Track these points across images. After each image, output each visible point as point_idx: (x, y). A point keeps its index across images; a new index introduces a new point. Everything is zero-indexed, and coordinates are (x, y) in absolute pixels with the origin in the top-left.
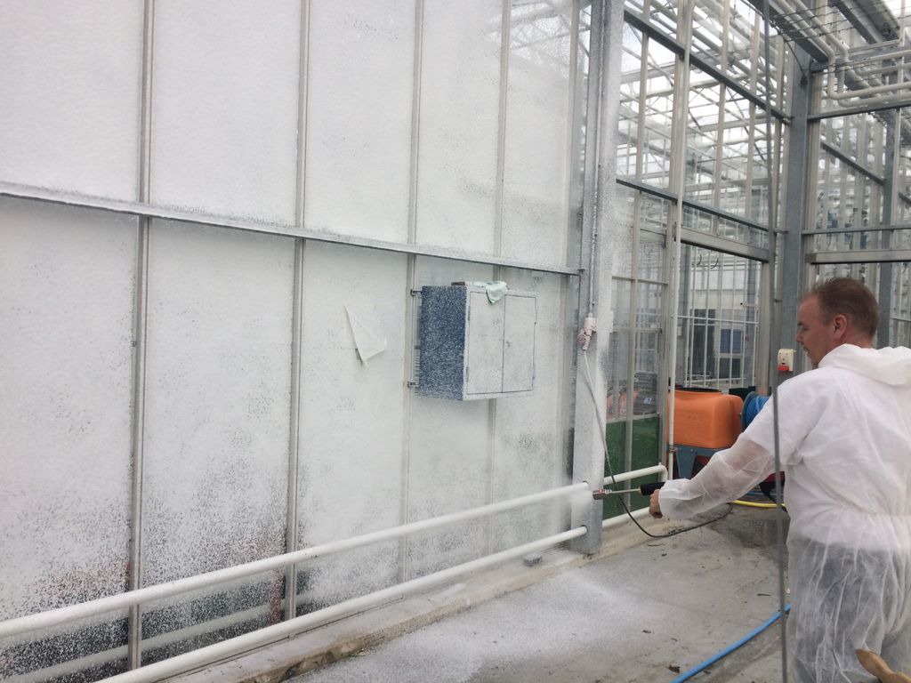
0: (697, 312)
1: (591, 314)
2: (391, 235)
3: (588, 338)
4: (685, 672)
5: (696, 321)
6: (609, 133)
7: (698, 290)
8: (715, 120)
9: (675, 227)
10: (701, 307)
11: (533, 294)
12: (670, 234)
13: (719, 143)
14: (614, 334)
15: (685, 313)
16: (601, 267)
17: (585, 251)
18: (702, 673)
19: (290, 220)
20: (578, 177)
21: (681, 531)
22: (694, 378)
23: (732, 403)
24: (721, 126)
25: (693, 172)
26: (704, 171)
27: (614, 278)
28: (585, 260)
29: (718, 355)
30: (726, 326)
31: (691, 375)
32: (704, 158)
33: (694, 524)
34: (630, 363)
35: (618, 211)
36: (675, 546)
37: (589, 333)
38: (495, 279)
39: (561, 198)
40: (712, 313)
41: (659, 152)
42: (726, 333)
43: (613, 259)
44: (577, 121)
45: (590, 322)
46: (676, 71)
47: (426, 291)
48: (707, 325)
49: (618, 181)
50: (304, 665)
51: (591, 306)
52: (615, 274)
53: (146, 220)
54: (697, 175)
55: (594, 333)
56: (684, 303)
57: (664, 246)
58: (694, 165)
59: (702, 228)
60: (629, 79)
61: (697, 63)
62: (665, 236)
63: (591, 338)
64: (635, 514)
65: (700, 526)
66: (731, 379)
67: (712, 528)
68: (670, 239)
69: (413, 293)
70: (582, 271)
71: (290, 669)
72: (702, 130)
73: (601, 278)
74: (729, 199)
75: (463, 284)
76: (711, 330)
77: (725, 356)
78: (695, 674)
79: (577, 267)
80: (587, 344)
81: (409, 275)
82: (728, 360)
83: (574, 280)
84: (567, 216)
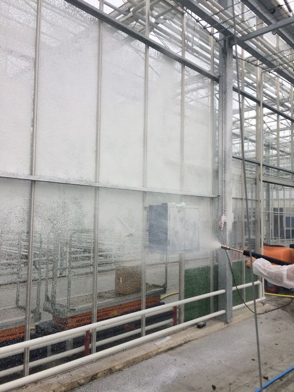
0: (275, 209)
1: (223, 215)
2: (136, 185)
3: (223, 225)
4: (271, 379)
5: (274, 213)
7: (274, 199)
9: (260, 176)
10: (276, 207)
11: (197, 207)
12: (258, 178)
13: (278, 137)
14: (235, 223)
15: (269, 210)
16: (227, 194)
17: (220, 187)
18: (279, 380)
19: (93, 180)
20: (216, 154)
21: (269, 311)
22: (275, 239)
23: (290, 252)
24: (278, 130)
25: (269, 149)
26: (274, 149)
27: (233, 198)
28: (220, 191)
29: (285, 228)
30: (288, 216)
31: (273, 237)
33: (275, 308)
34: (242, 235)
35: (234, 170)
36: (266, 318)
37: (223, 223)
38: (181, 201)
39: (209, 166)
40: (281, 210)
42: (288, 219)
43: (233, 190)
45: (223, 218)
47: (151, 207)
48: (279, 215)
49: (233, 157)
50: (99, 375)
51: (223, 211)
53: (33, 182)
54: (271, 150)
55: (225, 223)
56: (268, 205)
57: (256, 184)
62: (256, 179)
63: (224, 225)
64: (247, 304)
66: (291, 239)
67: (283, 309)
68: (258, 181)
69: (145, 208)
70: (219, 196)
71: (93, 377)
72: (272, 132)
73: (227, 199)
74: (286, 160)
75: (166, 204)
76: (281, 217)
77: (288, 228)
78: (275, 381)
79: (217, 194)
80: (222, 228)
81: (143, 201)
82: (290, 230)
83: (216, 200)
84: (211, 173)
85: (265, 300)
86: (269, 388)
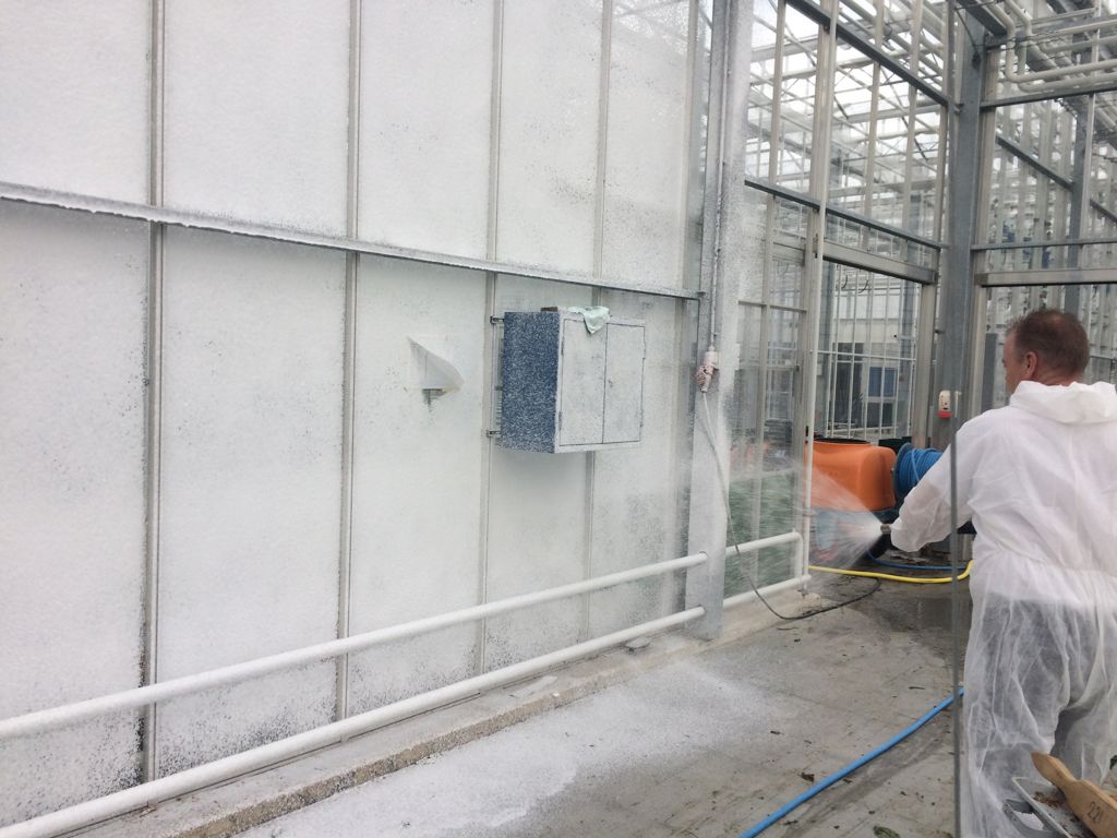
0: (842, 347)
1: (712, 348)
2: (466, 248)
3: (708, 377)
4: (820, 781)
5: (840, 357)
6: (736, 125)
7: (842, 320)
8: (866, 108)
9: (816, 240)
10: (847, 340)
11: (641, 322)
12: (810, 248)
13: (871, 138)
14: (740, 373)
15: (826, 347)
16: (725, 291)
17: (706, 269)
18: (841, 782)
19: (340, 230)
20: (697, 178)
21: (818, 612)
22: (836, 427)
23: (882, 458)
24: (874, 116)
25: (838, 174)
26: (853, 172)
27: (741, 303)
28: (705, 280)
29: (866, 399)
30: (876, 364)
31: (833, 424)
32: (852, 156)
33: (834, 603)
34: (759, 407)
35: (747, 219)
36: (810, 630)
37: (710, 371)
38: (595, 304)
39: (676, 204)
40: (859, 348)
41: (797, 148)
42: (876, 372)
43: (740, 280)
44: (696, 108)
45: (711, 358)
46: (819, 47)
47: (509, 319)
48: (853, 362)
49: (747, 183)
51: (712, 338)
52: (741, 298)
53: (159, 228)
54: (844, 177)
55: (715, 370)
56: (826, 335)
57: (803, 263)
58: (840, 165)
59: (849, 242)
60: (760, 55)
61: (846, 36)
62: (804, 252)
63: (713, 377)
64: (763, 591)
65: (842, 605)
66: (881, 428)
67: (856, 608)
68: (810, 255)
69: (493, 320)
70: (702, 294)
72: (850, 121)
73: (725, 302)
74: (882, 207)
75: (555, 309)
76: (858, 368)
77: (875, 400)
78: (832, 784)
79: (696, 290)
80: (707, 384)
81: (488, 298)
82: (878, 405)
83: (691, 306)
84: (683, 225)
85: (808, 582)
86: (816, 800)
